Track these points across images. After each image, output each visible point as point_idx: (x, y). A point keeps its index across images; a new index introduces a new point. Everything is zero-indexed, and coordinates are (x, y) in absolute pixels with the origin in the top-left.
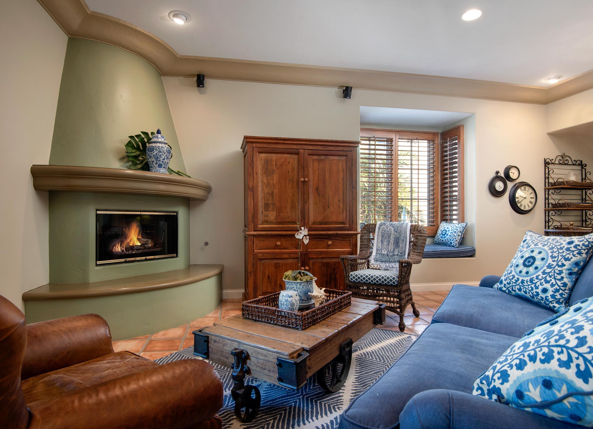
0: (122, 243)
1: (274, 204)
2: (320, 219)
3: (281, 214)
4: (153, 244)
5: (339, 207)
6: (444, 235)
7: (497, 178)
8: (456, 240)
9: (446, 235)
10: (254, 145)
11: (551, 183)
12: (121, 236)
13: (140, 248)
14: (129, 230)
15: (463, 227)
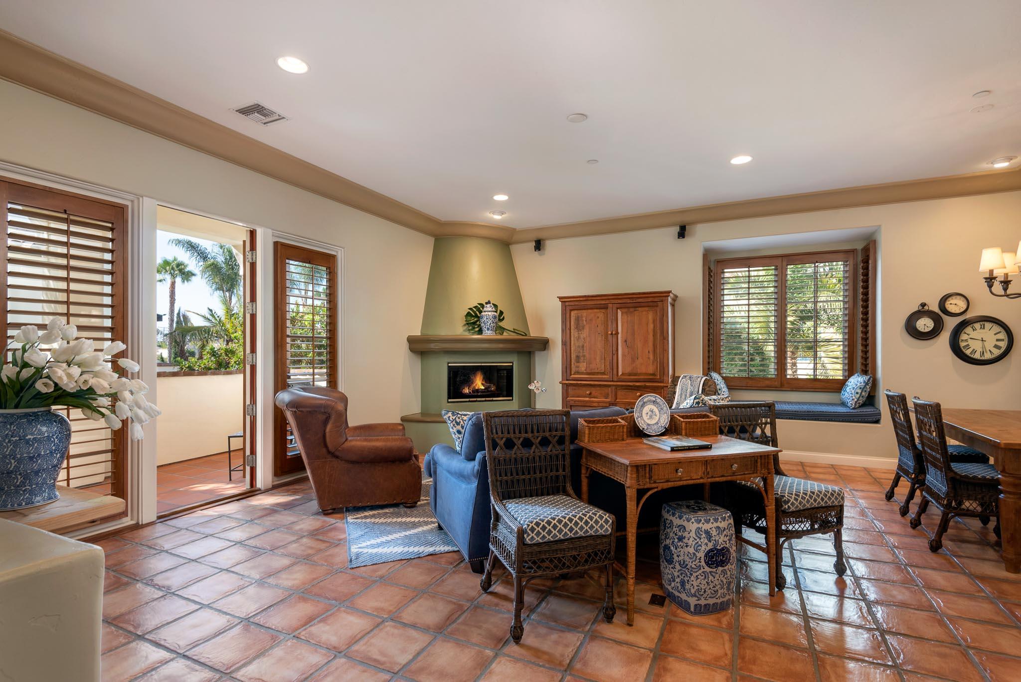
0: (469, 386)
1: (584, 356)
2: (628, 370)
3: (591, 365)
5: (649, 358)
7: (923, 311)
8: (853, 399)
10: (567, 304)
13: (484, 391)
14: (475, 377)
15: (864, 382)
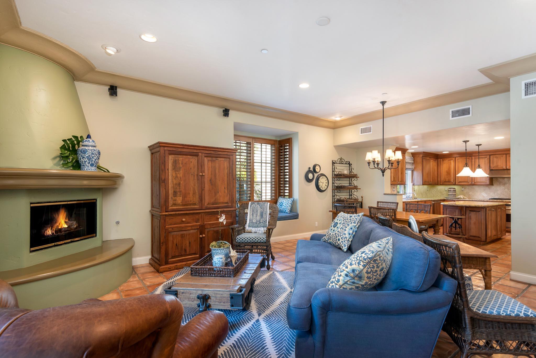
0: (52, 227)
1: (180, 192)
2: (212, 201)
3: (186, 199)
4: (77, 225)
5: (225, 192)
6: (281, 206)
7: (309, 171)
8: (289, 209)
9: (282, 206)
10: (166, 148)
11: (335, 174)
12: (51, 221)
13: (67, 229)
14: (58, 215)
15: (292, 201)
